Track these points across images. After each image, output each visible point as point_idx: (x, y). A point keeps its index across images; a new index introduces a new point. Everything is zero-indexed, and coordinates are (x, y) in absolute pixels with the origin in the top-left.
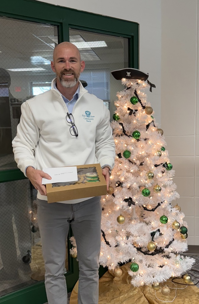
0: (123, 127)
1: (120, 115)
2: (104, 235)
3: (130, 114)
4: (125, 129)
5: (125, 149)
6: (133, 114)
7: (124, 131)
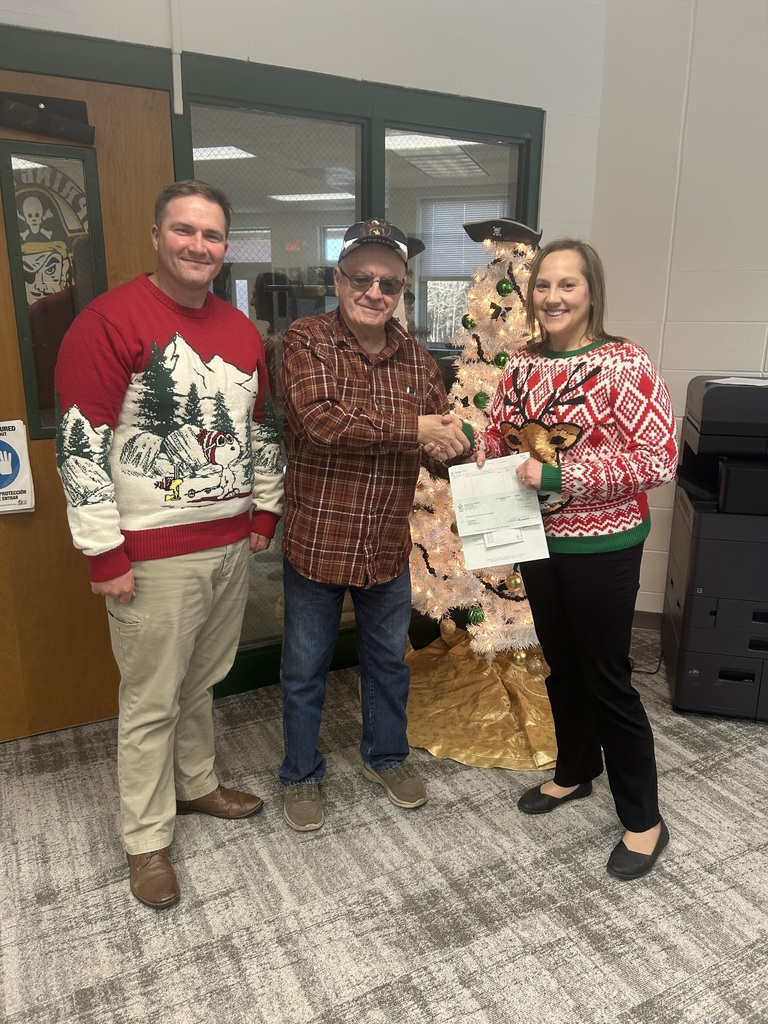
0: (479, 344)
1: (475, 318)
2: (425, 556)
3: (495, 316)
4: (483, 348)
5: (477, 389)
6: (499, 317)
7: (480, 353)
